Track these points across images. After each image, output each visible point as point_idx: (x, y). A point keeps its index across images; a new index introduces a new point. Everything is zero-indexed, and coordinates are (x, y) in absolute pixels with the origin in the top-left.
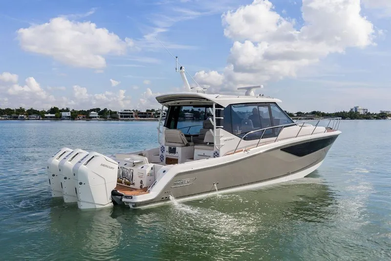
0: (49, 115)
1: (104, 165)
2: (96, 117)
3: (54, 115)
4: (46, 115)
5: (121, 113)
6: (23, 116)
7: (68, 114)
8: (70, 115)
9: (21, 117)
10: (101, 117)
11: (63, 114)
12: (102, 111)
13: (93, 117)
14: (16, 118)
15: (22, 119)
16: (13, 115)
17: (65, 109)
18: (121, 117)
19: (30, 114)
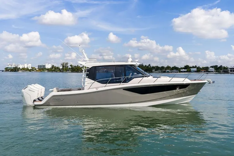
0: (184, 70)
1: (30, 90)
2: (213, 71)
3: (186, 70)
4: (181, 70)
5: (231, 69)
6: (168, 70)
7: (195, 69)
8: (196, 70)
9: (168, 71)
10: (216, 71)
11: (192, 69)
12: (219, 67)
13: (211, 71)
14: (164, 72)
15: (168, 72)
16: (163, 70)
17: (194, 66)
18: (231, 71)
19: (173, 69)
